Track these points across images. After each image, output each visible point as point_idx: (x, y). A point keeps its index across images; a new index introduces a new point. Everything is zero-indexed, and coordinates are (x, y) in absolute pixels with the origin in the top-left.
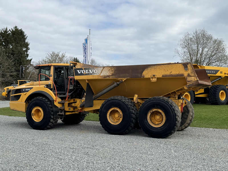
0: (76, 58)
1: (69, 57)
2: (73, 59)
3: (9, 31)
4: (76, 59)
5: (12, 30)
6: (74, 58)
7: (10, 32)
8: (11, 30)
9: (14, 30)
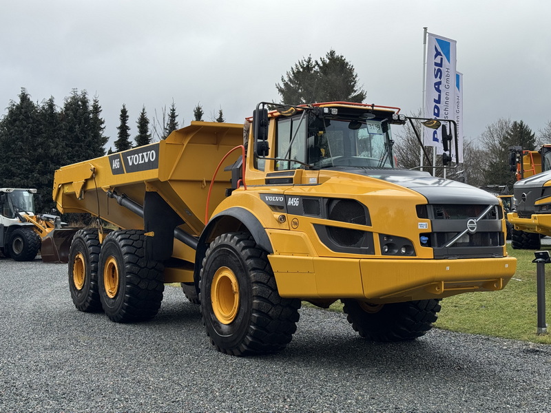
0: (519, 122)
1: (497, 121)
2: (511, 126)
3: (314, 67)
4: (521, 125)
5: (323, 62)
6: (512, 122)
7: (316, 67)
8: (320, 63)
9: (328, 61)
